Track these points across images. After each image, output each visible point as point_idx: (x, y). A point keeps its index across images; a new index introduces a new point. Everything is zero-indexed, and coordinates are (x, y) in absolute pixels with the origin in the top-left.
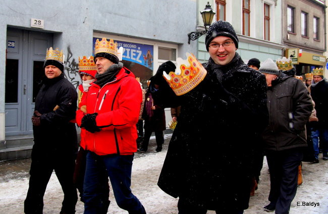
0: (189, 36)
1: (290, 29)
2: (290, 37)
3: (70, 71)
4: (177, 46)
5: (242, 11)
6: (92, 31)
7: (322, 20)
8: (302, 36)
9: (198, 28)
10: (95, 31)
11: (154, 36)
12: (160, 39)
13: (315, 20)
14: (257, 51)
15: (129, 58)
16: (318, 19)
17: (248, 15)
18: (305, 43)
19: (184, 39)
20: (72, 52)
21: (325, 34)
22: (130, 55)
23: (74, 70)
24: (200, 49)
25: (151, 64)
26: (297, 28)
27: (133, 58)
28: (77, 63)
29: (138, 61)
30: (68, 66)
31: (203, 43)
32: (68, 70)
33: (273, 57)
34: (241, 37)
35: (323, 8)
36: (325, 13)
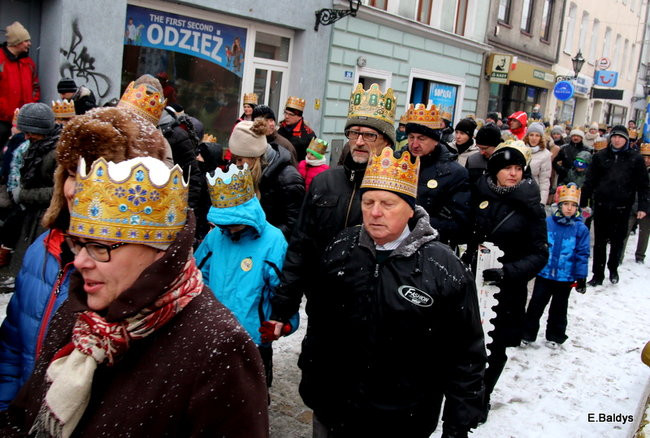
0: (318, 15)
1: (502, 16)
2: (500, 30)
3: (76, 73)
4: (293, 33)
8: (522, 32)
9: (336, 3)
11: (251, 10)
12: (260, 18)
13: (547, 3)
14: (439, 54)
15: (197, 50)
16: (553, 2)
18: (525, 46)
19: (305, 21)
20: (82, 33)
21: (561, 31)
22: (199, 46)
23: (85, 69)
24: (334, 43)
25: (239, 65)
26: (515, 15)
27: (204, 52)
28: (91, 56)
29: (215, 57)
30: (71, 61)
31: (342, 31)
32: (72, 69)
33: (464, 67)
34: (413, 26)
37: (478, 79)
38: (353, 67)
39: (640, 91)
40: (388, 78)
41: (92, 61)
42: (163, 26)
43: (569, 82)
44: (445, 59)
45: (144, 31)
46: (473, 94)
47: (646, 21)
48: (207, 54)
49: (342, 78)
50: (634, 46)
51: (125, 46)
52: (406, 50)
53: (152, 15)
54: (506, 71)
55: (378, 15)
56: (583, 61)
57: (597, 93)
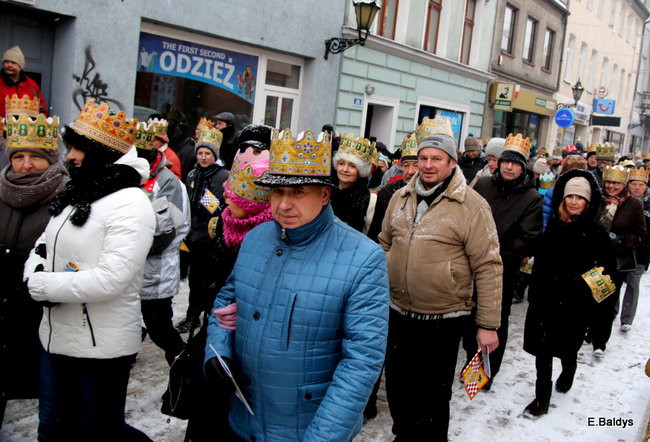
0: (328, 44)
1: (504, 45)
2: (504, 60)
4: (303, 61)
5: (427, 6)
6: (140, 20)
7: (559, 36)
8: (524, 61)
9: (345, 31)
10: (144, 20)
11: (262, 39)
12: (272, 46)
13: (548, 34)
14: (444, 82)
15: (210, 77)
16: (553, 33)
17: (437, 13)
18: (527, 75)
19: (316, 49)
20: (95, 61)
21: (561, 60)
22: (211, 74)
23: (98, 95)
24: (344, 71)
25: (251, 93)
26: (518, 45)
27: (216, 79)
28: (104, 82)
29: (227, 84)
30: (84, 87)
31: (352, 59)
32: (84, 95)
33: (470, 95)
34: (420, 55)
35: (564, 14)
36: (565, 24)
37: (482, 107)
38: (362, 94)
39: (636, 119)
40: (396, 105)
41: (105, 87)
42: (176, 53)
43: (569, 109)
44: (450, 87)
45: (157, 58)
46: (478, 121)
47: (641, 51)
48: (219, 81)
49: (351, 105)
50: (630, 75)
51: (138, 73)
52: (413, 79)
53: (165, 43)
54: (509, 98)
55: (387, 44)
56: (582, 90)
57: (596, 121)
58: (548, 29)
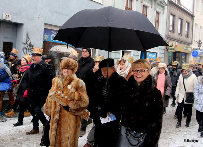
1: (171, 28)
2: (171, 33)
3: (27, 50)
7: (191, 24)
8: (178, 34)
10: (45, 24)
13: (187, 24)
16: (188, 23)
18: (180, 39)
20: (29, 37)
21: (192, 33)
23: (30, 49)
26: (176, 28)
28: (32, 45)
30: (26, 46)
32: (26, 49)
35: (192, 16)
36: (193, 20)
37: (164, 51)
40: (132, 51)
41: (33, 46)
43: (197, 51)
46: (163, 56)
53: (52, 31)
54: (174, 47)
56: (201, 43)
58: (187, 22)
